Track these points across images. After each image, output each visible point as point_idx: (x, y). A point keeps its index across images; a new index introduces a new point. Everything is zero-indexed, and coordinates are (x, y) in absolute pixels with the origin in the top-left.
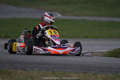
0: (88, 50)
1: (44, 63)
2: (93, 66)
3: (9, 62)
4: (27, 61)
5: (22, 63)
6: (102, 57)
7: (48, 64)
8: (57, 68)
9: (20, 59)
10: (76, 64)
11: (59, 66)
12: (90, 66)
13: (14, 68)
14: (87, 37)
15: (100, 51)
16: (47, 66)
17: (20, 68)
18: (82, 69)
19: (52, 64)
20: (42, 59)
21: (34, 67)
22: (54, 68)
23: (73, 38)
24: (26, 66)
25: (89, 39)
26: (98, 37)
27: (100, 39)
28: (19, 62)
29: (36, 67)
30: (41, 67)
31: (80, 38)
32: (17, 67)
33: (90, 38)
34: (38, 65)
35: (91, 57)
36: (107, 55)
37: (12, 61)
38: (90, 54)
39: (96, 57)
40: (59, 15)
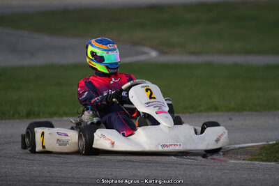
6: (248, 160)
14: (216, 109)
15: (245, 145)
25: (220, 113)
26: (240, 109)
27: (245, 113)
31: (201, 111)
33: (222, 111)
35: (223, 163)
36: (259, 155)
39: (234, 161)
40: (154, 54)
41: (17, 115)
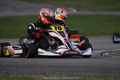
0: (106, 49)
1: (64, 65)
2: (112, 68)
3: (29, 66)
4: (46, 63)
5: (42, 67)
7: (68, 67)
8: (76, 71)
9: (40, 62)
10: (96, 66)
11: (79, 68)
12: (109, 68)
13: (34, 72)
14: (104, 34)
16: (67, 69)
17: (41, 72)
18: (102, 72)
19: (72, 67)
20: (61, 61)
21: (54, 70)
22: (74, 71)
23: (90, 36)
24: (46, 70)
28: (39, 65)
29: (56, 71)
30: (61, 71)
31: (97, 35)
32: (37, 71)
34: (58, 69)
35: (110, 57)
37: (32, 64)
38: (108, 53)
39: (115, 57)
40: (75, 11)
41: (18, 37)
